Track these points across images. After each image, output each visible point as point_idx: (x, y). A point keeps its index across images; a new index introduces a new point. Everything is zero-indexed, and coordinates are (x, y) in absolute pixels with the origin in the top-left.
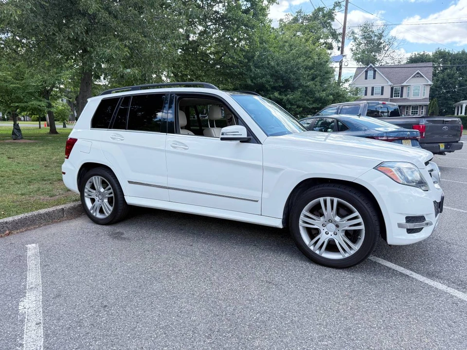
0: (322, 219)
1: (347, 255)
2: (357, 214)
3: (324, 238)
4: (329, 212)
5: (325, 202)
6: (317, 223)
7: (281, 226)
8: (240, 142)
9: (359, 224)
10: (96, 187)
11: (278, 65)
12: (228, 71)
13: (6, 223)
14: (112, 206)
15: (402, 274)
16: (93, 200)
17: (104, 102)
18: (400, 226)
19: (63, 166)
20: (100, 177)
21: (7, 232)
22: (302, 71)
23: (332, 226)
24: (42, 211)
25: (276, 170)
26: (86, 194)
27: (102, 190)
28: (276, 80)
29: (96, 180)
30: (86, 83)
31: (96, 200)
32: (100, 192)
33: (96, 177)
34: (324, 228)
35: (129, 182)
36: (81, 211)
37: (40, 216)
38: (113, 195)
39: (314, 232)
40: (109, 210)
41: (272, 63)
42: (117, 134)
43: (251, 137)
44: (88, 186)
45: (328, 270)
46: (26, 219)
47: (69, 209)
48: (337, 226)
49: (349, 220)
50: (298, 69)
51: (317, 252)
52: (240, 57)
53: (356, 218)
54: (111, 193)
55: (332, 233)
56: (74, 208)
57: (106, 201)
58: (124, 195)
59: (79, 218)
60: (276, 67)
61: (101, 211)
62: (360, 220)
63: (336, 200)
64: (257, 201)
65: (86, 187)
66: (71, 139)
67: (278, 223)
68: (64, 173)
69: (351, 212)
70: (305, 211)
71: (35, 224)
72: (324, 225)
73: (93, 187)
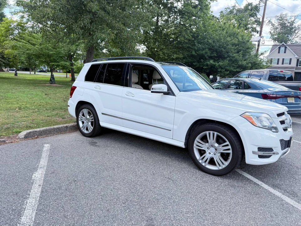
0: (207, 144)
1: (220, 168)
2: (228, 143)
3: (208, 156)
4: (212, 141)
5: (210, 134)
6: (204, 146)
7: (184, 147)
8: (164, 94)
9: (229, 149)
10: (85, 115)
11: (214, 42)
12: (180, 46)
13: (36, 131)
14: (93, 127)
15: (255, 183)
16: (83, 123)
17: (92, 66)
18: (254, 153)
19: (69, 102)
20: (87, 110)
21: (36, 137)
22: (230, 46)
23: (213, 149)
24: (55, 127)
25: (182, 113)
26: (79, 119)
27: (88, 117)
28: (212, 52)
29: (85, 111)
30: (90, 53)
31: (85, 123)
32: (87, 118)
33: (86, 109)
34: (209, 150)
35: (103, 114)
36: (77, 128)
37: (54, 129)
38: (93, 120)
39: (202, 152)
40: (91, 128)
41: (210, 41)
42: (98, 85)
43: (170, 92)
44: (81, 115)
45: (209, 175)
46: (46, 130)
47: (70, 126)
48: (216, 150)
49: (223, 146)
50: (228, 45)
51: (204, 164)
52: (190, 37)
53: (227, 145)
54: (93, 119)
55: (213, 154)
56: (73, 126)
57: (90, 123)
58: (99, 121)
59: (76, 132)
60: (212, 43)
61: (87, 129)
62: (230, 147)
63: (216, 133)
64: (170, 130)
65: (80, 115)
66: (73, 86)
67: (182, 144)
68: (69, 106)
69: (225, 142)
70: (198, 139)
71: (51, 134)
72: (208, 148)
73: (83, 115)
